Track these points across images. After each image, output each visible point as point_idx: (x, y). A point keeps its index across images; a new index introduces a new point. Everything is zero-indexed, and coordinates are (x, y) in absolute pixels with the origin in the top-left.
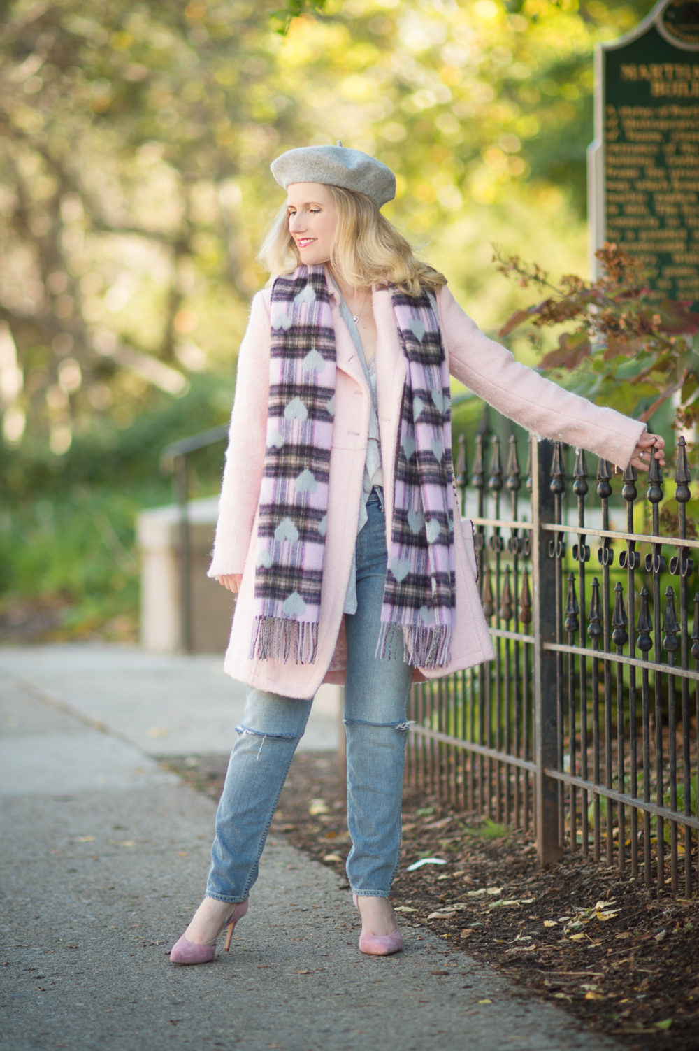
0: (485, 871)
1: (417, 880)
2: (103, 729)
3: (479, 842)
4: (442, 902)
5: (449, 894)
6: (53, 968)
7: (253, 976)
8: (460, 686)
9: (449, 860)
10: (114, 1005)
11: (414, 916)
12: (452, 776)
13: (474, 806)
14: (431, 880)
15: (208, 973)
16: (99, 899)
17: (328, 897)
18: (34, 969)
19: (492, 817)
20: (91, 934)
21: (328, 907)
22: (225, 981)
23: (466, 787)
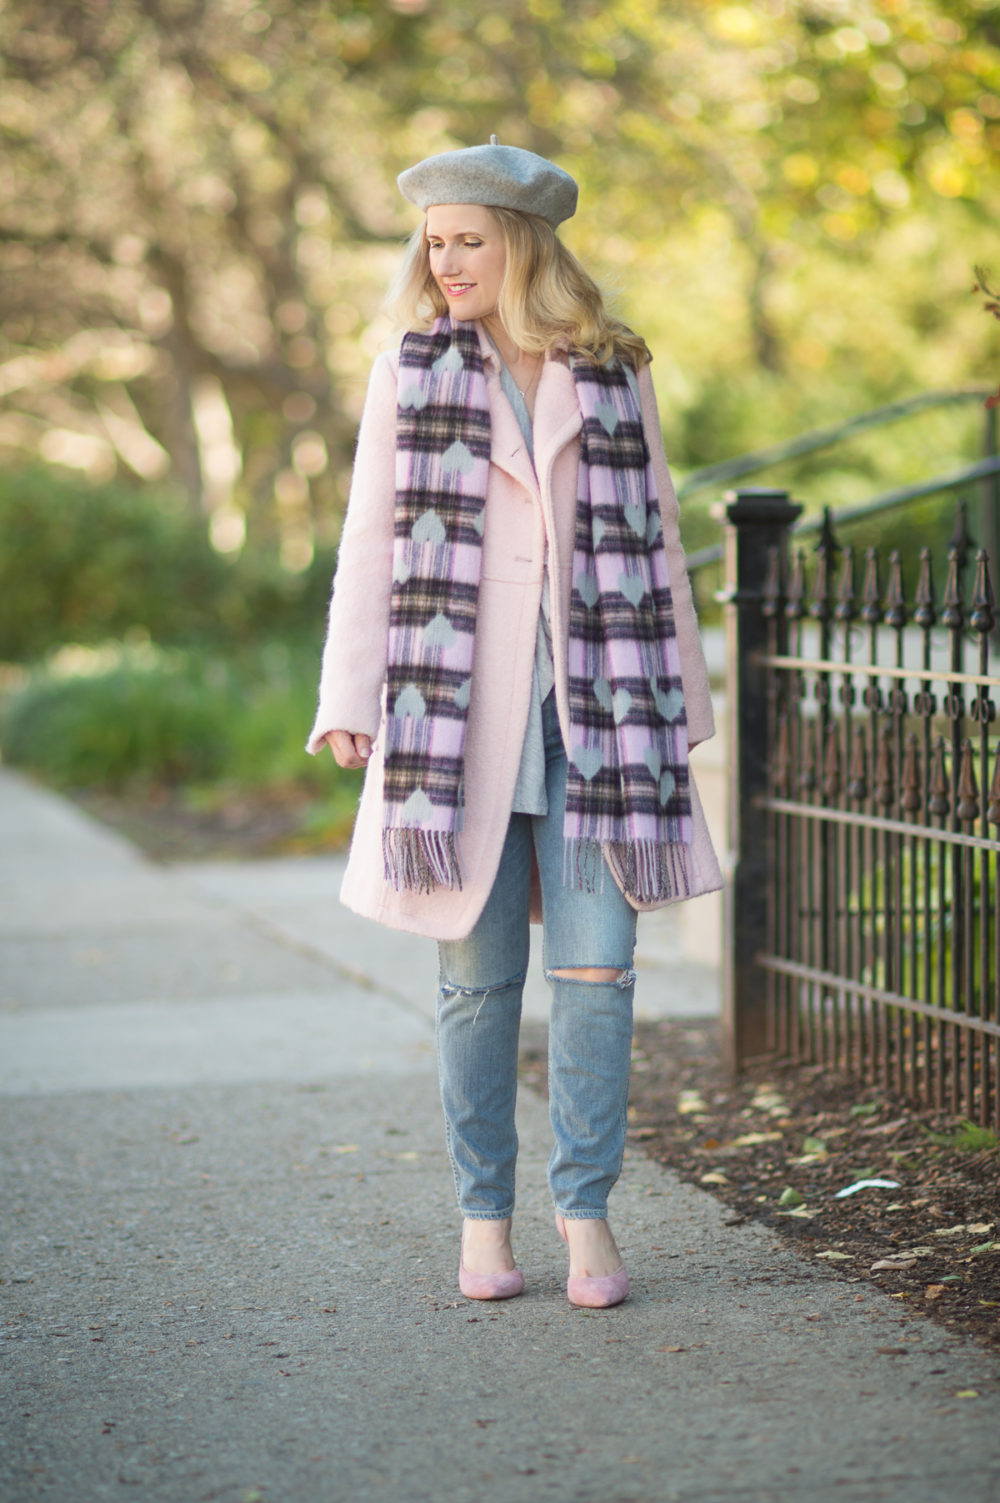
0: (963, 1198)
1: (852, 1212)
2: (368, 985)
3: (953, 1155)
4: (894, 1245)
5: (904, 1233)
6: (300, 1341)
7: (598, 1356)
8: (921, 921)
9: (904, 1183)
10: (392, 1397)
11: (847, 1266)
12: (908, 1057)
13: (945, 1101)
14: (876, 1212)
15: (532, 1350)
16: (368, 1239)
17: (708, 1237)
18: (273, 1344)
19: (974, 1118)
20: (356, 1292)
21: (709, 1252)
22: (557, 1362)
23: (931, 1073)
